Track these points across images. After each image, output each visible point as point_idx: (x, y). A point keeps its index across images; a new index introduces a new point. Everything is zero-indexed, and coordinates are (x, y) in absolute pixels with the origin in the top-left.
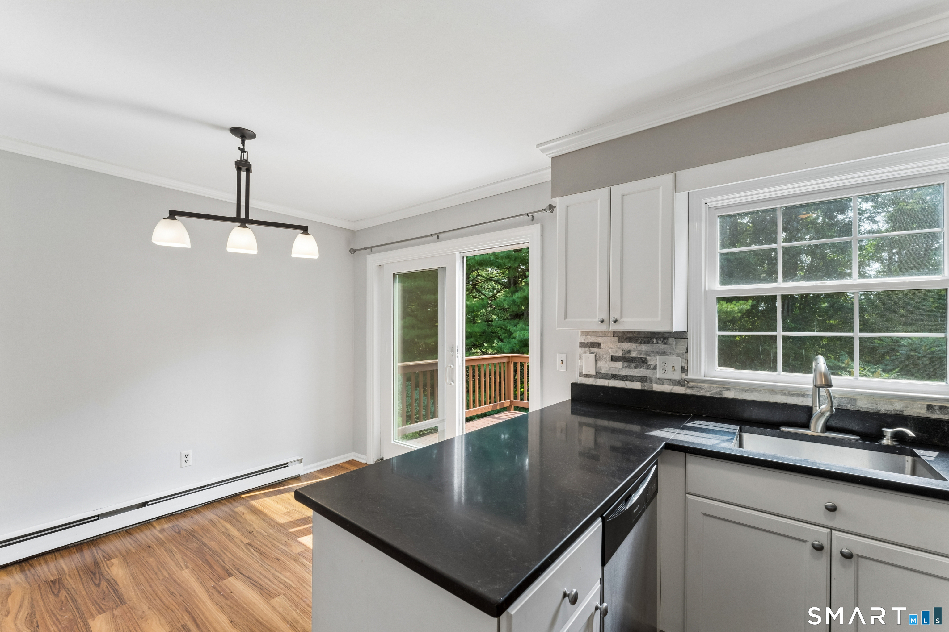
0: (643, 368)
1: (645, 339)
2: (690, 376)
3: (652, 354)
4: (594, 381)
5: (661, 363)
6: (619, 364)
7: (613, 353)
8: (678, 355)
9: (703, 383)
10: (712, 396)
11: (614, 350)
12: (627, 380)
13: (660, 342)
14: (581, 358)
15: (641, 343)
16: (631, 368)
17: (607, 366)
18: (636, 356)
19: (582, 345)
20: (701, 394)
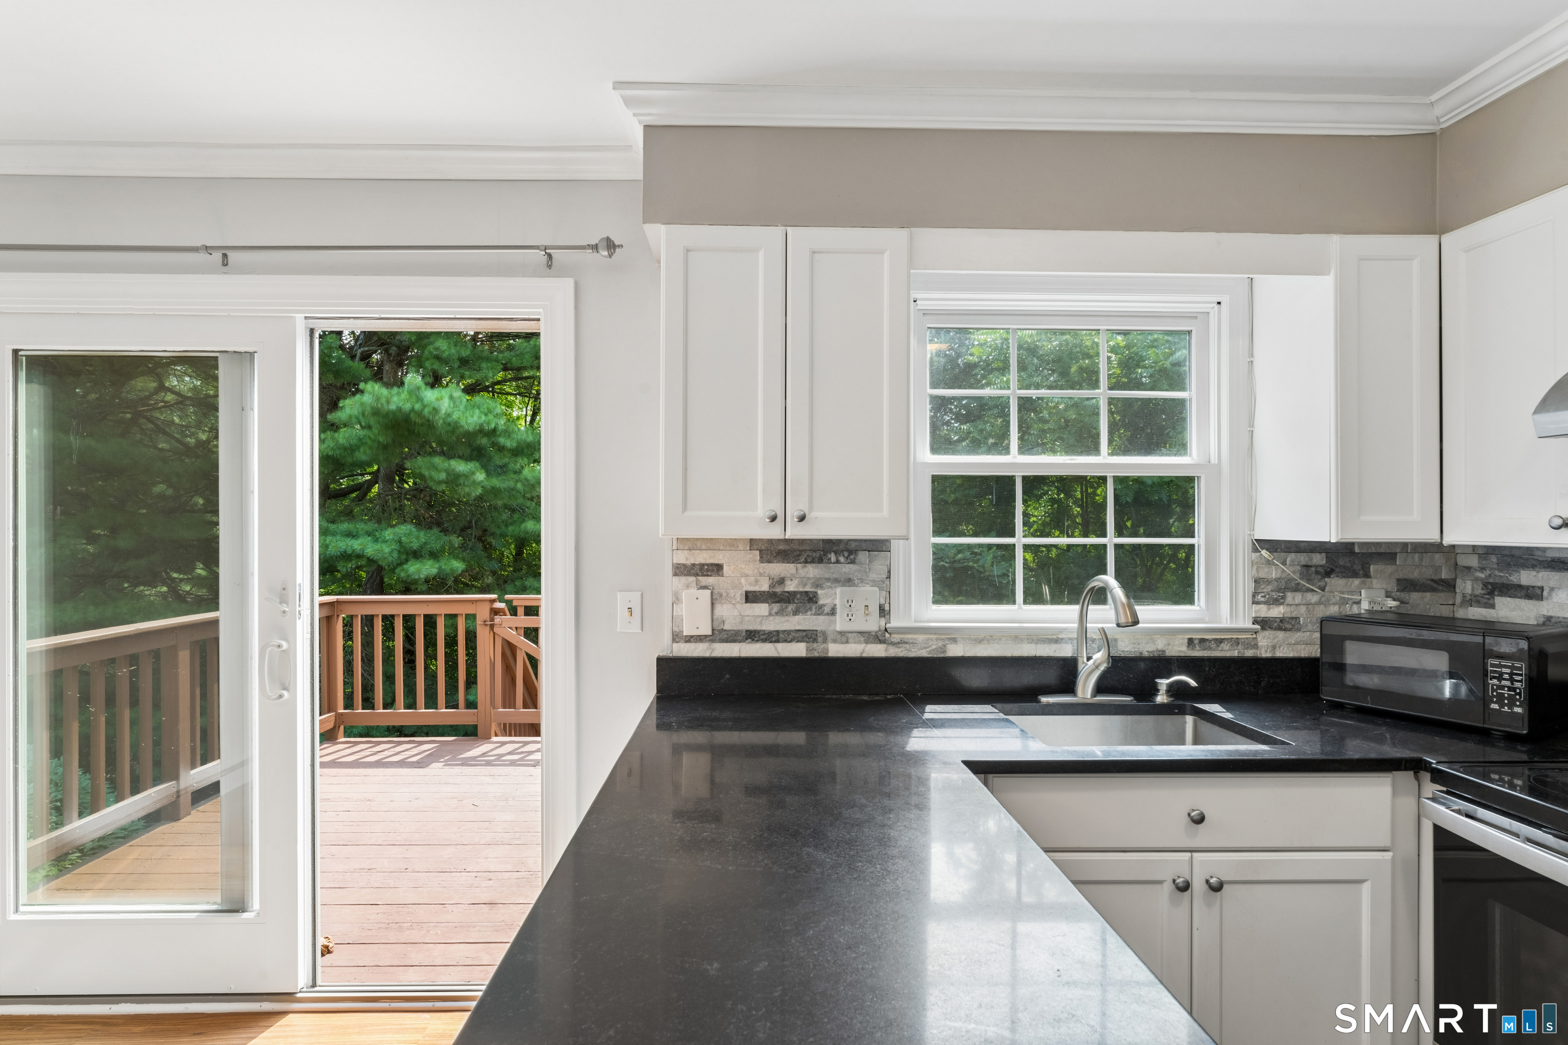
0: (809, 613)
1: (814, 554)
2: (895, 623)
3: (828, 584)
4: (708, 649)
5: (846, 601)
6: (762, 609)
7: (750, 584)
8: (874, 583)
9: (914, 633)
10: (931, 656)
11: (752, 578)
12: (778, 641)
13: (842, 559)
14: (677, 600)
15: (806, 562)
16: (786, 615)
17: (736, 613)
18: (796, 590)
19: (681, 570)
20: (912, 654)
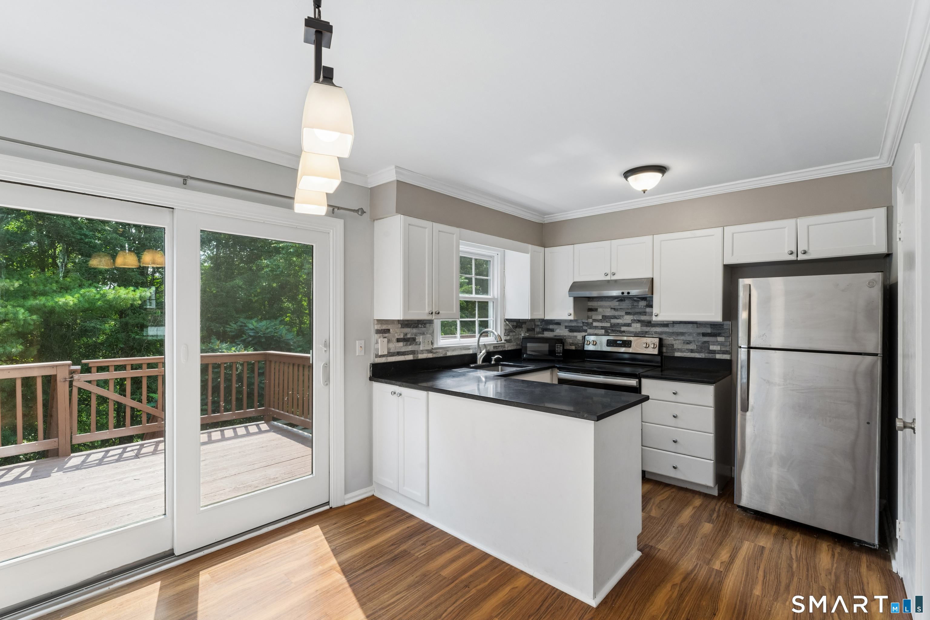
0: (414, 345)
1: (414, 325)
2: (435, 346)
3: (419, 335)
4: (386, 359)
5: (423, 340)
6: (401, 344)
7: (398, 336)
8: (430, 334)
9: (440, 349)
10: (443, 356)
11: (399, 334)
12: (405, 355)
13: (422, 326)
14: (377, 343)
15: (413, 328)
16: (407, 346)
17: (394, 346)
18: (410, 337)
19: (378, 332)
20: (439, 356)
